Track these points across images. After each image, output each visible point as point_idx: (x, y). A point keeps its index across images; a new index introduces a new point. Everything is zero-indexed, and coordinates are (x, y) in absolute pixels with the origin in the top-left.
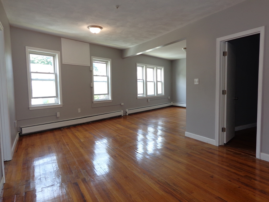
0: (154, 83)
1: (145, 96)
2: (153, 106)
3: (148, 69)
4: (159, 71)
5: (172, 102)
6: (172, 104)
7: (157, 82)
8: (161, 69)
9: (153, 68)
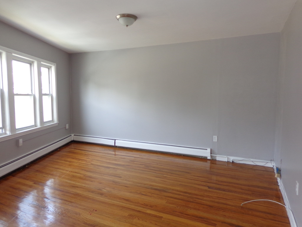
0: (32, 97)
1: (8, 133)
2: (32, 153)
3: (14, 63)
4: (44, 70)
5: (73, 135)
6: (73, 137)
7: (41, 95)
8: (49, 68)
9: (31, 64)
